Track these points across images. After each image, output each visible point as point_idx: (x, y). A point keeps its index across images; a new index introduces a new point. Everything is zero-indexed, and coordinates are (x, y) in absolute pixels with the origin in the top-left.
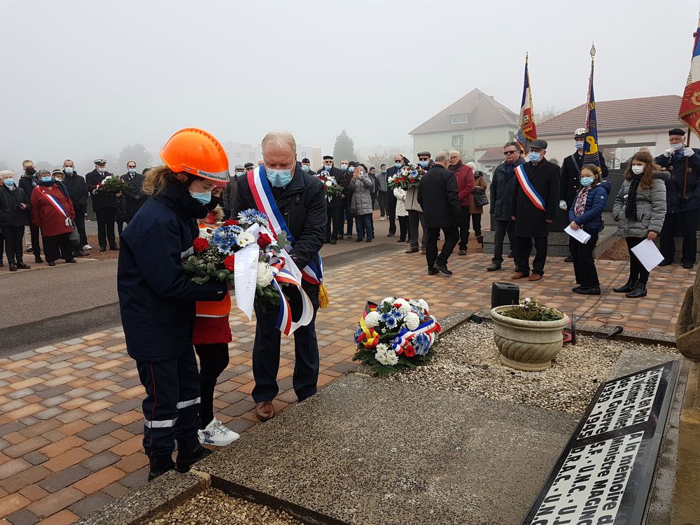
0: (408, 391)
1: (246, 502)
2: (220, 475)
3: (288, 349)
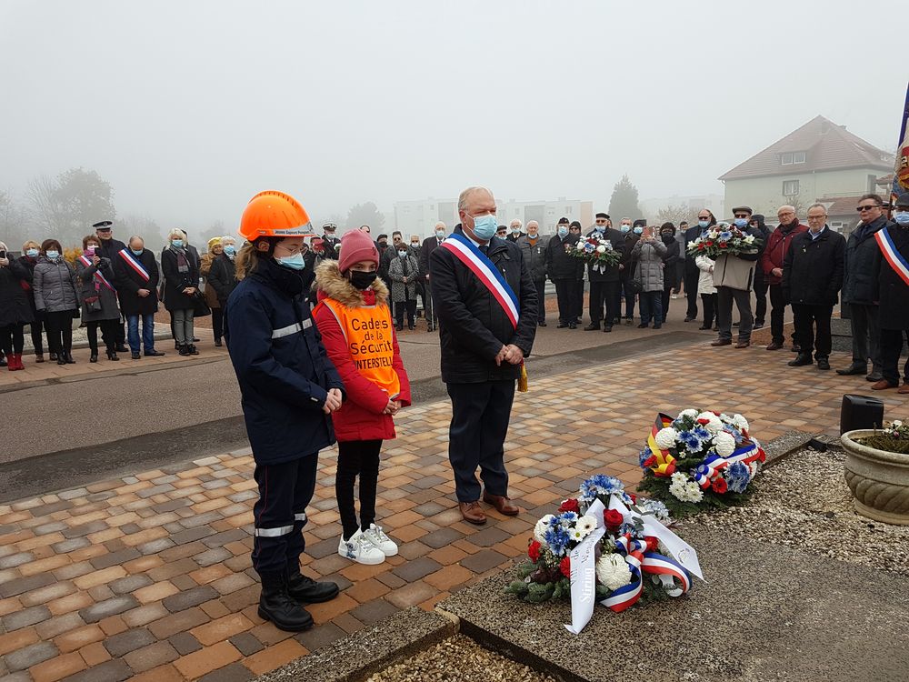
0: (716, 541)
1: (502, 657)
2: (471, 619)
3: (547, 466)
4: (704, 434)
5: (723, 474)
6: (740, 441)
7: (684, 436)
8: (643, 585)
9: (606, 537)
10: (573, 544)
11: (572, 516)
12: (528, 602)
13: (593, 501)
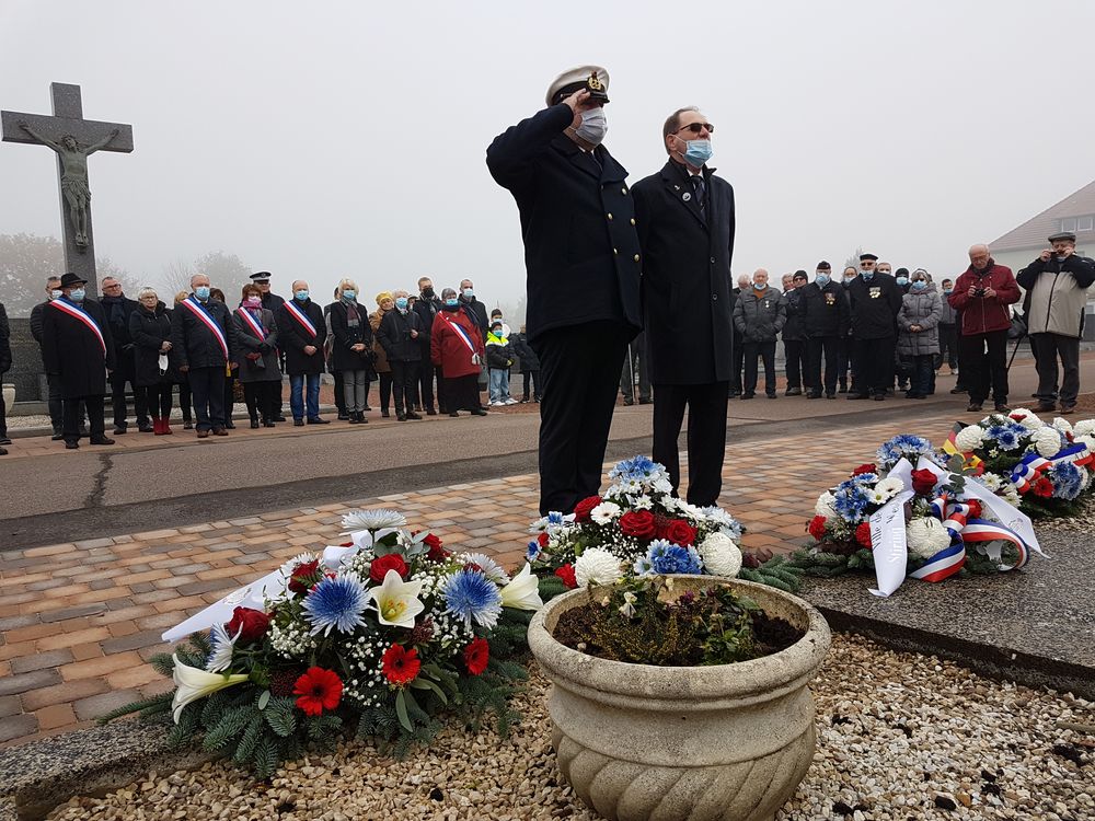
4: (1021, 429)
5: (1047, 476)
7: (994, 433)
8: (966, 552)
9: (915, 499)
11: (870, 477)
12: (815, 576)
13: (896, 462)
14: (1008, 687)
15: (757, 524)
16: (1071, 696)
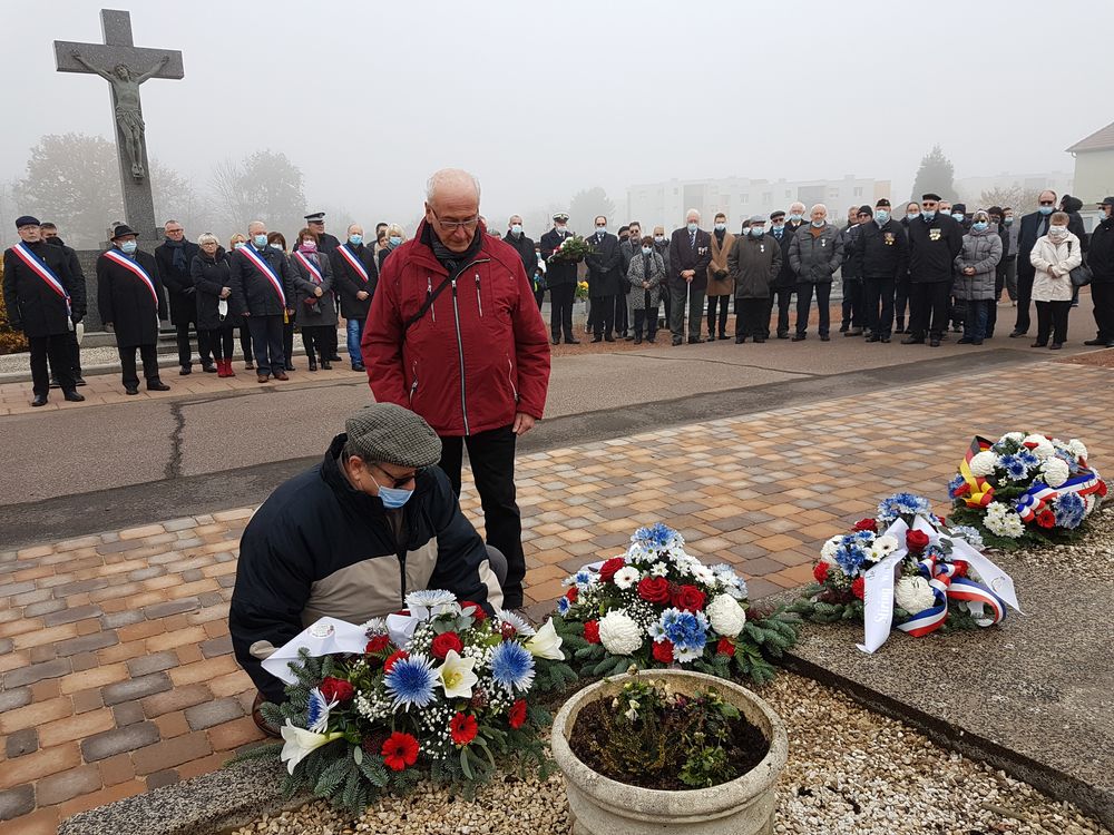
3: (829, 499)
4: (1031, 459)
5: (1051, 507)
6: (1075, 470)
7: (1006, 461)
8: (948, 611)
9: (907, 559)
10: (868, 565)
11: (869, 535)
12: (813, 622)
13: (894, 520)
14: (954, 758)
15: (783, 522)
16: (1003, 773)
